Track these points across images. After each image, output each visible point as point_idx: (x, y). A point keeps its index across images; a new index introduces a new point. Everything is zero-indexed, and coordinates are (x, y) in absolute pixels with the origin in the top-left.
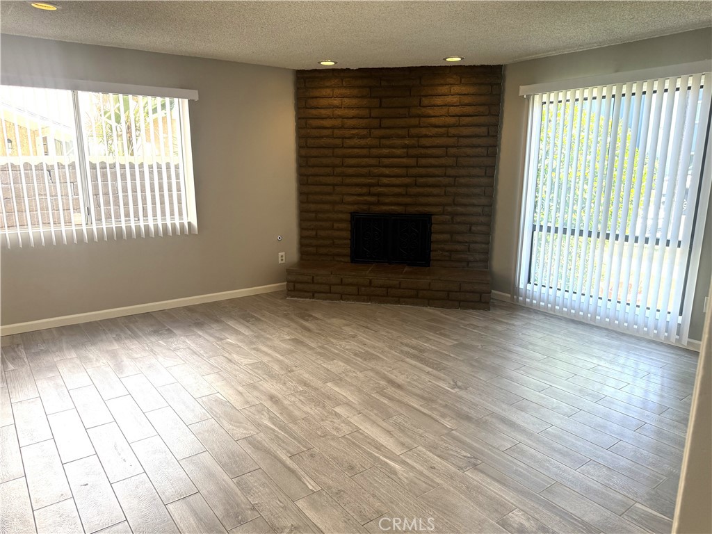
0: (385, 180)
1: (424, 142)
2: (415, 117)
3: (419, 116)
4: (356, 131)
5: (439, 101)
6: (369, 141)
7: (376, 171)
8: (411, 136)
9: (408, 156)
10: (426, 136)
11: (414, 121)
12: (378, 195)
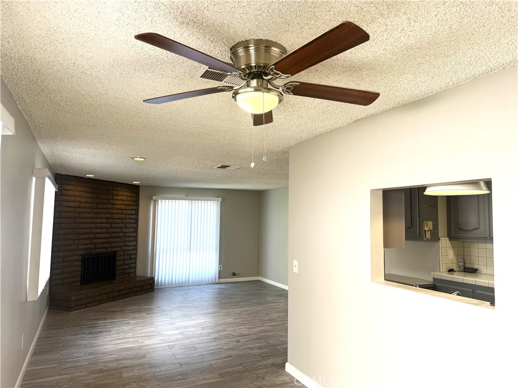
0: (99, 236)
1: (114, 216)
2: (110, 204)
3: (112, 204)
4: (86, 210)
5: (119, 198)
6: (91, 215)
7: (94, 230)
8: (109, 213)
9: (108, 223)
10: (115, 213)
11: (110, 206)
12: (95, 244)
